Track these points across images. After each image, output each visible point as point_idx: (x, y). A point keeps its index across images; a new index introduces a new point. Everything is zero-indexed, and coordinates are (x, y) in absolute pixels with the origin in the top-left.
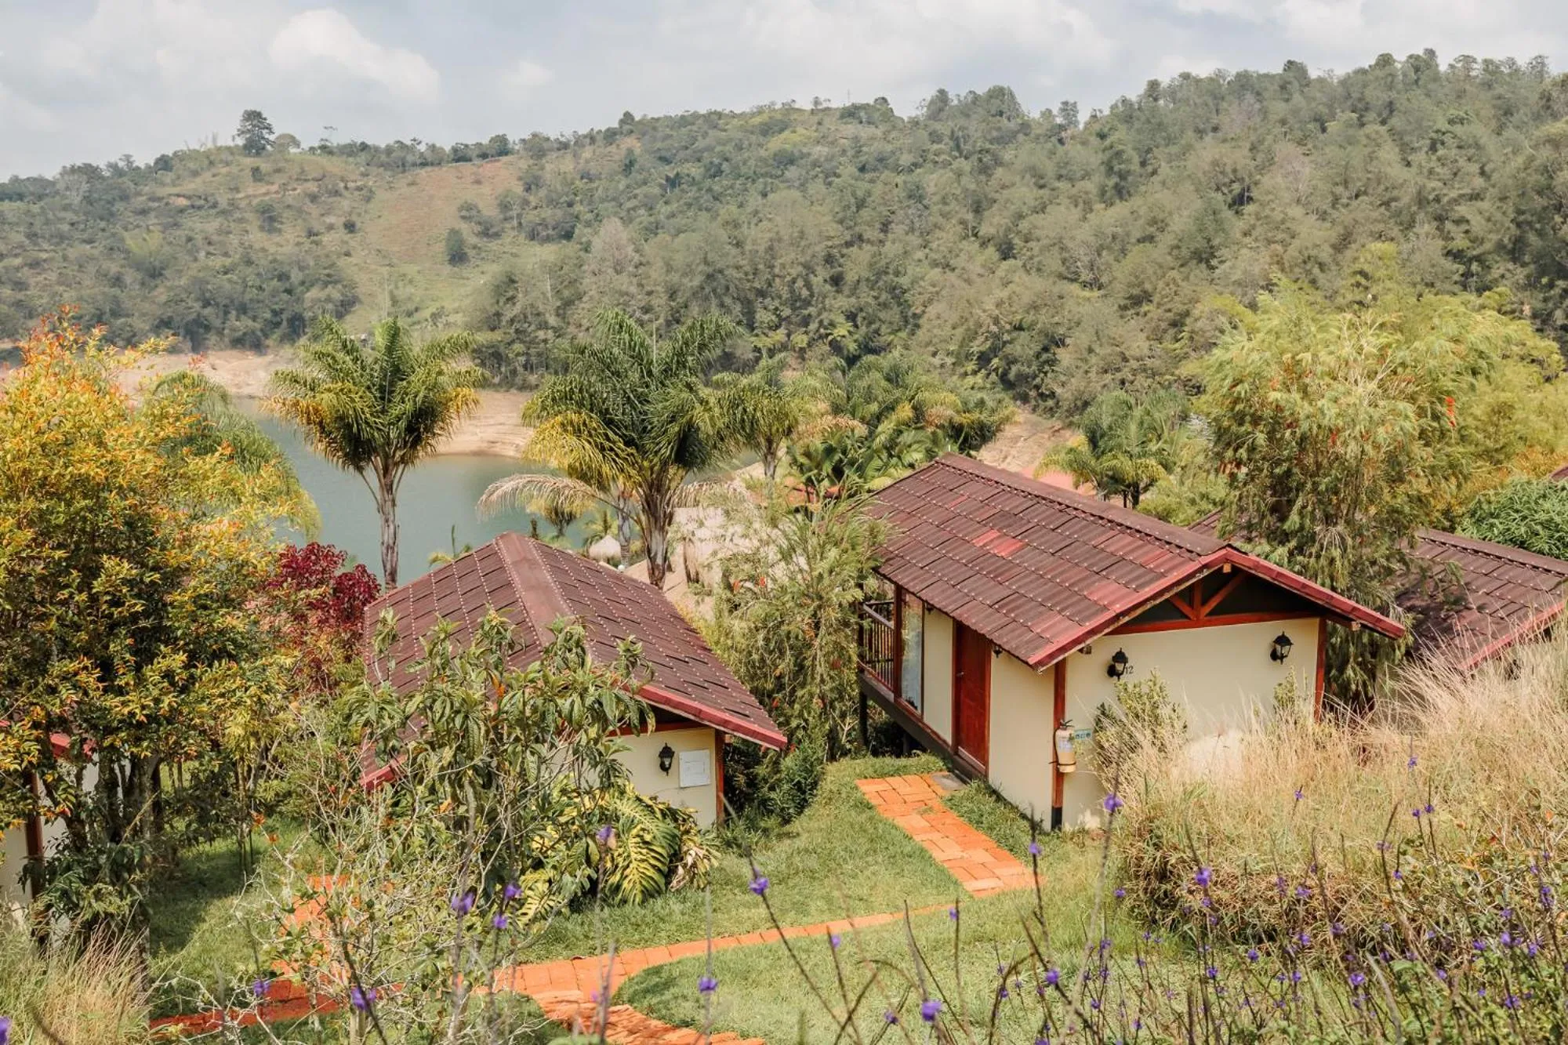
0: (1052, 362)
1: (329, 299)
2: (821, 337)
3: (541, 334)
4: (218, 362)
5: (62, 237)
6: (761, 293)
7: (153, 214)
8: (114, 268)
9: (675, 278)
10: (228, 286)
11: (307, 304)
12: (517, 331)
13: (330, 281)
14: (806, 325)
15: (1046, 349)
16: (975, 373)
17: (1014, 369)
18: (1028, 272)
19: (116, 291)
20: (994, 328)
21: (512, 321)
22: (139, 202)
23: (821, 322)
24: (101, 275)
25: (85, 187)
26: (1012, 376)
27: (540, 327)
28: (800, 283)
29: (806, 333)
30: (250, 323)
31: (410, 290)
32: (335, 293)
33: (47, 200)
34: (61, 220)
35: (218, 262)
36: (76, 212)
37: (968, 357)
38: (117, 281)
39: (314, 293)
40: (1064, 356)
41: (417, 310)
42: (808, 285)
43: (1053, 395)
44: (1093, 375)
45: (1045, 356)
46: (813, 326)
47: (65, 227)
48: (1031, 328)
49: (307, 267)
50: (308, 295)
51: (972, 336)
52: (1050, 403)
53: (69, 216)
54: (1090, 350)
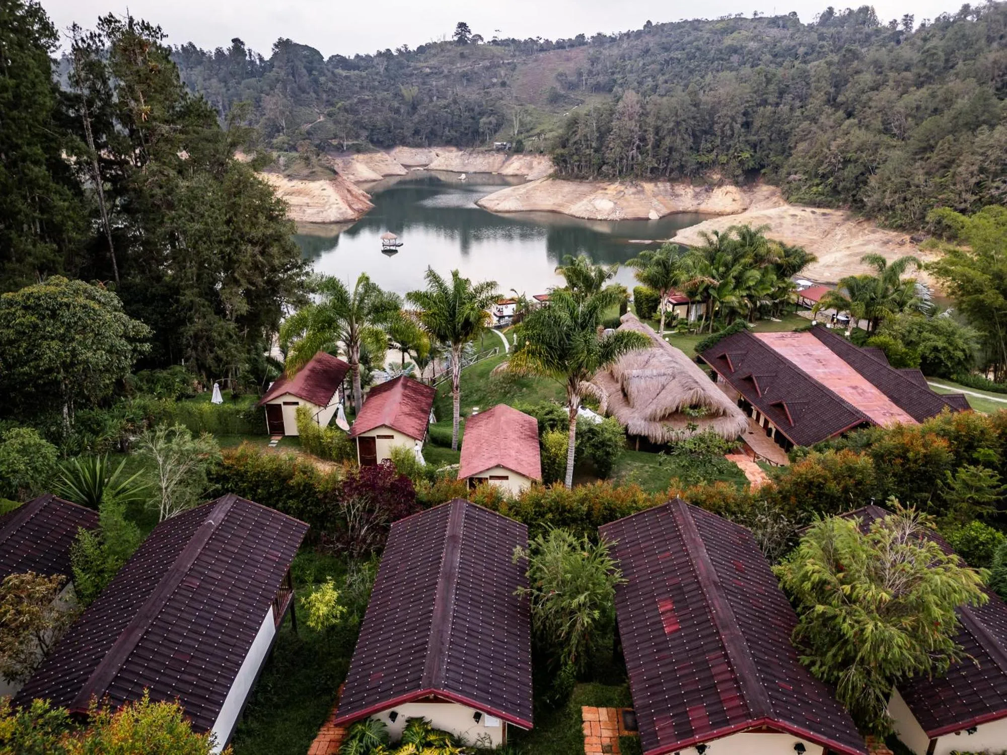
0: (865, 183)
1: (490, 123)
2: (734, 157)
3: (588, 151)
4: (440, 153)
5: (375, 88)
6: (705, 132)
7: (414, 77)
8: (396, 105)
9: (659, 123)
10: (445, 114)
11: (481, 125)
12: (576, 149)
13: (492, 113)
14: (728, 150)
15: (862, 174)
16: (818, 185)
17: (841, 184)
18: (860, 128)
19: (396, 116)
20: (833, 160)
21: (575, 143)
22: (408, 71)
23: (736, 149)
24: (391, 108)
25: (386, 63)
26: (839, 188)
27: (587, 148)
28: (727, 127)
29: (727, 155)
30: (454, 133)
31: (529, 118)
32: (493, 119)
33: (370, 70)
34: (374, 80)
35: (443, 102)
36: (381, 76)
37: (816, 175)
38: (397, 111)
39: (484, 120)
40: (873, 181)
41: (532, 129)
42: (732, 129)
43: (862, 201)
44: (887, 194)
45: (861, 178)
46: (731, 151)
47: (377, 83)
48: (856, 161)
49: (482, 106)
50: (481, 120)
51: (821, 163)
52: (859, 205)
53: (378, 77)
54: (889, 179)
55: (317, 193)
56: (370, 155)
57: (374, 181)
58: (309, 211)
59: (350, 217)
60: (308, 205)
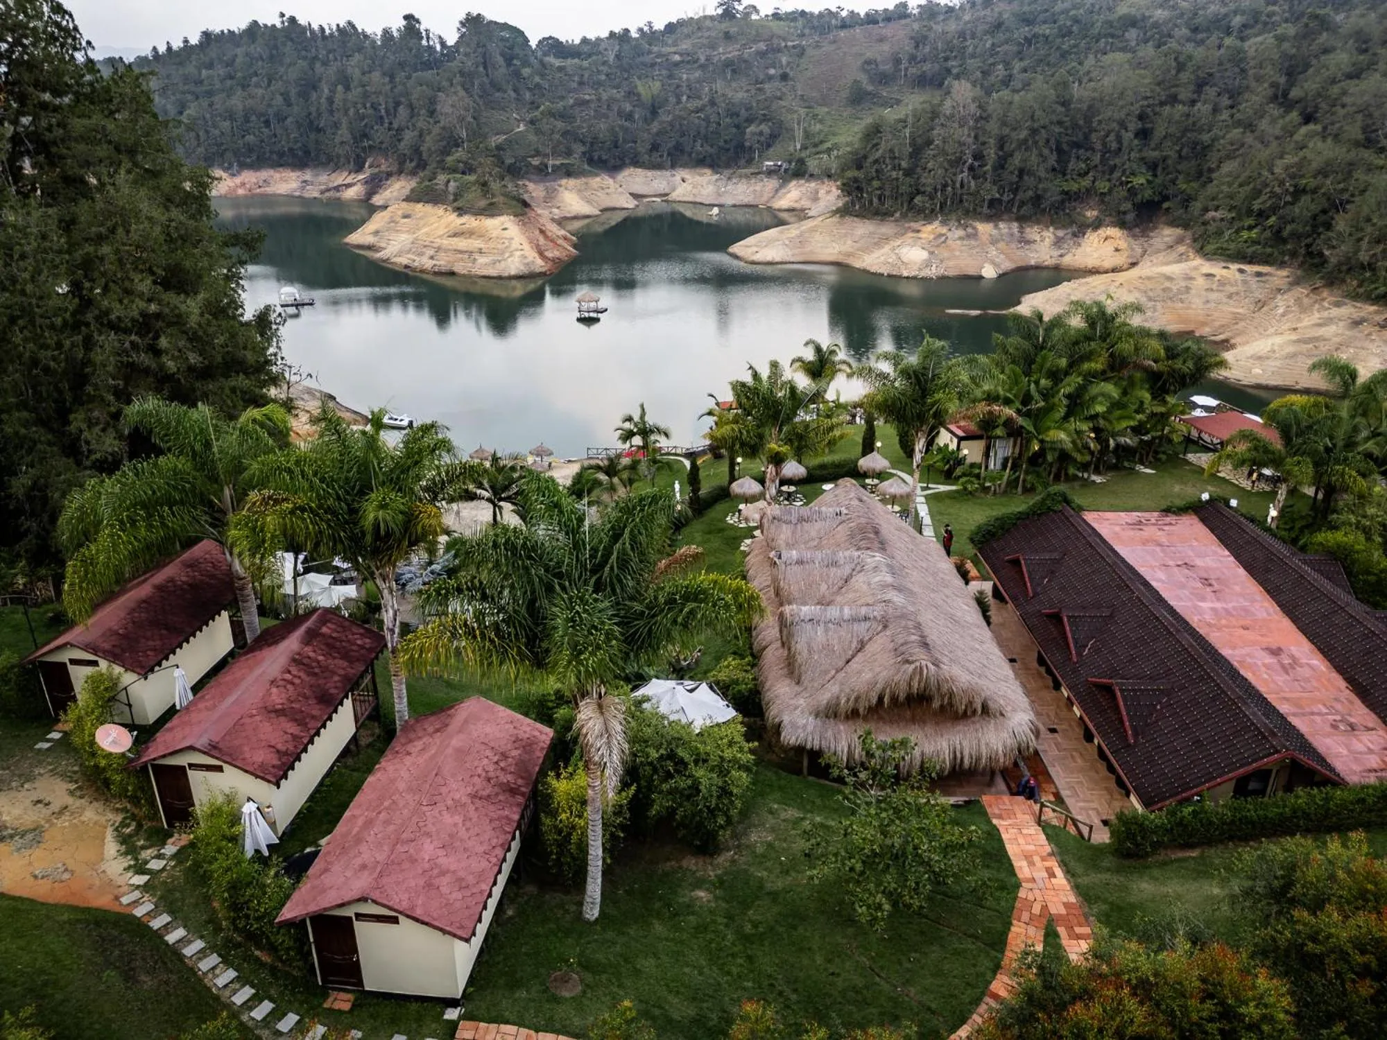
0: (1328, 226)
1: (761, 133)
2: (1121, 184)
3: (894, 174)
4: (687, 176)
5: (600, 83)
6: (1078, 145)
7: (657, 68)
8: (628, 107)
9: (1006, 131)
10: (697, 121)
11: (747, 136)
12: (877, 171)
13: (765, 119)
14: (1111, 172)
15: (1324, 212)
16: (1250, 228)
17: (1289, 228)
18: (1324, 138)
19: (627, 124)
20: (1278, 190)
21: (876, 161)
22: (648, 59)
23: (1124, 172)
24: (620, 113)
25: (617, 48)
26: (1285, 234)
27: (894, 168)
28: (1112, 137)
29: (1109, 180)
30: (708, 148)
31: (818, 127)
32: (765, 128)
33: (594, 58)
34: (599, 72)
35: (697, 103)
36: (610, 67)
37: (1249, 212)
38: (629, 117)
39: (752, 129)
40: (1341, 223)
41: (822, 142)
42: (1119, 139)
43: (1321, 254)
44: (1364, 244)
45: (1322, 218)
46: (1116, 174)
47: (603, 77)
48: (1314, 191)
49: (751, 108)
50: (748, 130)
51: (1257, 193)
52: (1316, 261)
53: (605, 69)
54: (1369, 220)
55: (495, 234)
56: (584, 180)
57: (588, 217)
58: (482, 260)
59: (538, 270)
60: (480, 251)
